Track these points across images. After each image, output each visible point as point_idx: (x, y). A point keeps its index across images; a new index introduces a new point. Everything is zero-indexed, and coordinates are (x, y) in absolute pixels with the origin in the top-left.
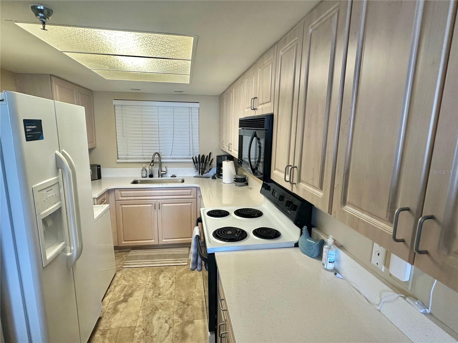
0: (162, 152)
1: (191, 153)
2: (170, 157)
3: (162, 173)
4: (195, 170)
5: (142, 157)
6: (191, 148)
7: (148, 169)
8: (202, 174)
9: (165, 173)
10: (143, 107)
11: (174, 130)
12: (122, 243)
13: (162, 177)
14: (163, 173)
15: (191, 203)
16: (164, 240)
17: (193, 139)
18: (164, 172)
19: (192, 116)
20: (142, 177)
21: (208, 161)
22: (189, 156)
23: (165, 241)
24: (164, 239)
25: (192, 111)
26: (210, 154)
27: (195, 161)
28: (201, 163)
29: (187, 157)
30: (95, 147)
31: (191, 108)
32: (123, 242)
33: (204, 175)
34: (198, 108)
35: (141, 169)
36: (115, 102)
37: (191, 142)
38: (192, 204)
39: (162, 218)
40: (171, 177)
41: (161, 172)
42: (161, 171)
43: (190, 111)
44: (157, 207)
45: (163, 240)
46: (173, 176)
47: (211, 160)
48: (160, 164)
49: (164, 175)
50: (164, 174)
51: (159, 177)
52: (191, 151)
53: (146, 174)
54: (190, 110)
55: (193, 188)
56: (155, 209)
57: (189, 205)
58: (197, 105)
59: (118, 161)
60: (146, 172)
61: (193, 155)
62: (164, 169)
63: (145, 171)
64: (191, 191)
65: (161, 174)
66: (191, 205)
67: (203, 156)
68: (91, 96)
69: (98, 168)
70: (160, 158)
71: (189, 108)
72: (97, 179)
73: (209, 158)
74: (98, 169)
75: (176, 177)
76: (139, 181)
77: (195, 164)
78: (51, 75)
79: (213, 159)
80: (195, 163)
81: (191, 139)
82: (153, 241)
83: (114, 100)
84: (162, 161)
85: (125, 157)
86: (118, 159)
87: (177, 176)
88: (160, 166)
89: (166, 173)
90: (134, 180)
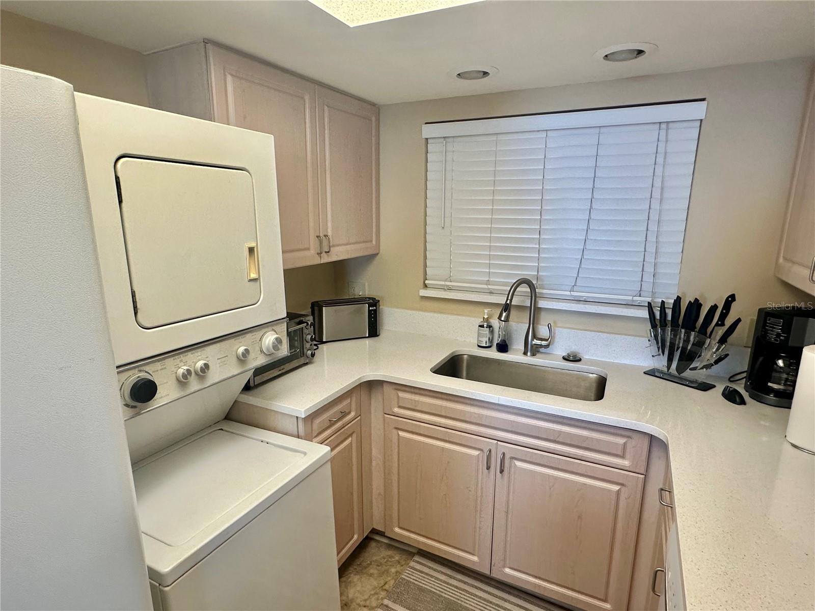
0: (546, 276)
1: (647, 287)
2: (568, 293)
3: (536, 342)
4: (654, 349)
5: (485, 286)
6: (649, 269)
7: (495, 323)
8: (680, 370)
9: (544, 343)
10: (500, 137)
11: (591, 206)
12: (393, 531)
13: (533, 355)
14: (538, 342)
15: (622, 485)
16: (507, 570)
17: (660, 239)
18: (542, 340)
19: (666, 153)
20: (479, 346)
21: (717, 325)
22: (635, 298)
23: (509, 573)
24: (508, 565)
25: (670, 137)
26: (731, 299)
27: (658, 316)
28: (683, 331)
29: (630, 298)
30: (374, 252)
31: (668, 123)
32: (397, 530)
33: (688, 374)
34: (698, 124)
35: (479, 321)
36: (428, 131)
37: (651, 249)
38: (623, 489)
39: (508, 502)
40: (564, 358)
41: (532, 340)
42: (534, 337)
43: (663, 137)
44: (495, 463)
45: (504, 567)
46: (571, 358)
47: (729, 322)
48: (535, 313)
49: (542, 350)
50: (541, 346)
51: (525, 353)
52: (648, 278)
53: (491, 341)
54: (663, 133)
55: (636, 436)
56: (488, 468)
57: (609, 491)
58: (698, 110)
59: (424, 293)
60: (492, 332)
61: (653, 294)
62: (543, 331)
63: (486, 331)
64: (625, 443)
65: (532, 346)
66: (618, 492)
67: (696, 306)
68: (374, 119)
69: (371, 308)
70: (534, 295)
71: (658, 125)
72: (367, 336)
73: (723, 316)
74: (370, 311)
75: (580, 360)
76: (465, 356)
77: (654, 326)
78: (206, 41)
79: (739, 320)
80: (658, 323)
81: (652, 238)
82: (475, 558)
83: (426, 123)
84: (542, 304)
85: (443, 283)
86: (426, 286)
87: (585, 357)
88: (534, 322)
89: (547, 346)
90: (452, 353)
